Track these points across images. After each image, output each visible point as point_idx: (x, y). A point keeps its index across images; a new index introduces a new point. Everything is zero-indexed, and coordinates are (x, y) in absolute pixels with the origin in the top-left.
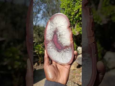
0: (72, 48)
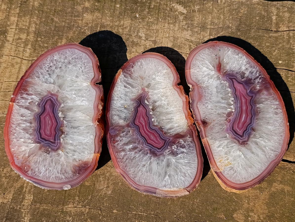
0: (193, 140)
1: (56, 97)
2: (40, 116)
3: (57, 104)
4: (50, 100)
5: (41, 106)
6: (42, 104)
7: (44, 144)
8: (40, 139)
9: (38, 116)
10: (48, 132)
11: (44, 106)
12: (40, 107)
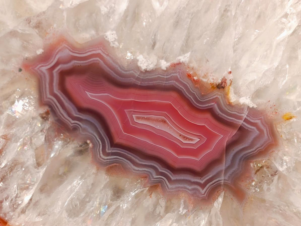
1: (64, 45)
2: (113, 144)
3: (98, 55)
4: (63, 74)
5: (71, 122)
6: (69, 115)
7: (228, 174)
8: (202, 182)
9: (107, 151)
10: (192, 140)
11: (81, 110)
12: (75, 129)
